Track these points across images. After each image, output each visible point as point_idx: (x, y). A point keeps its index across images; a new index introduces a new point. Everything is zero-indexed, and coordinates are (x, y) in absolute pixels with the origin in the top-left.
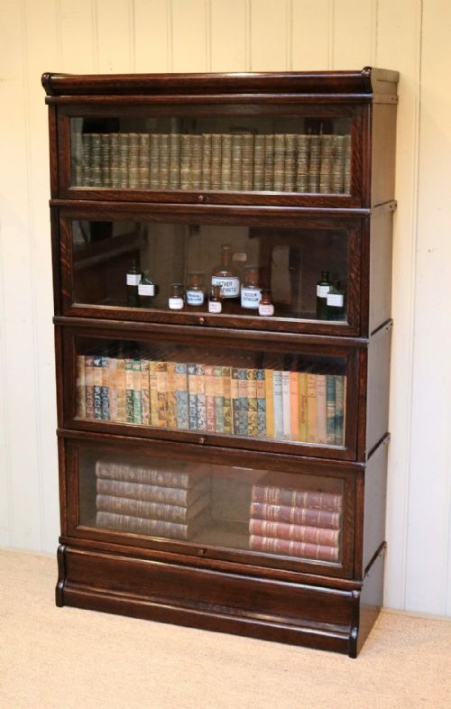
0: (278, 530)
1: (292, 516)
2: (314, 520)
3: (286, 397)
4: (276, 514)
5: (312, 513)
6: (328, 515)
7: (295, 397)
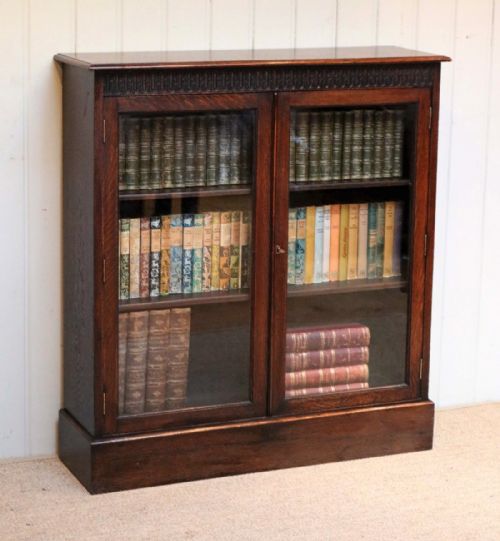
0: (307, 378)
1: (322, 361)
2: (344, 360)
3: (327, 233)
4: (305, 363)
5: (341, 352)
6: (357, 350)
7: (336, 231)
